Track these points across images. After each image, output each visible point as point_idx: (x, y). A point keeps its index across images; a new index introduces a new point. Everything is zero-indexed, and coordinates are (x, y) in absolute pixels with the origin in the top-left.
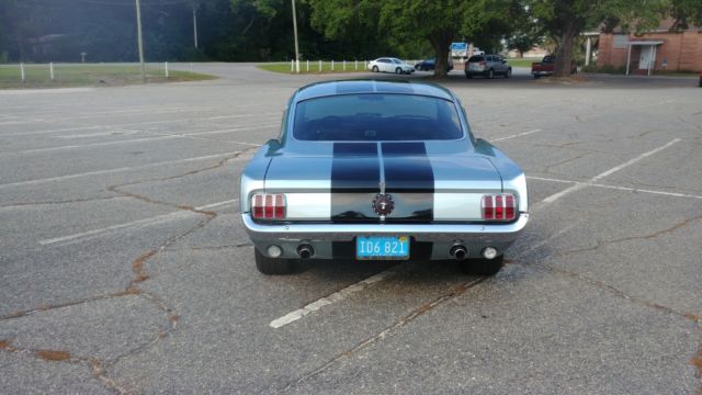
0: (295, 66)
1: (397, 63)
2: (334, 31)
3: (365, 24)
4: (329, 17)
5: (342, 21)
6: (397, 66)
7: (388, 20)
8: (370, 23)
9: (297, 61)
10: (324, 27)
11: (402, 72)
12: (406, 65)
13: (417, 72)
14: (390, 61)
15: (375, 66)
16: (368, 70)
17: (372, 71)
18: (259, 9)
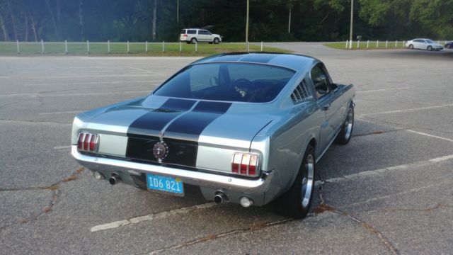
0: (349, 44)
1: (429, 42)
2: (375, 20)
3: (399, 15)
4: (372, 10)
5: (381, 13)
6: (428, 44)
7: (417, 11)
8: (402, 13)
9: (351, 41)
10: (369, 16)
11: (432, 49)
12: (436, 44)
13: (445, 49)
14: (423, 41)
15: (411, 45)
16: (405, 48)
17: (409, 48)
18: (333, 6)
